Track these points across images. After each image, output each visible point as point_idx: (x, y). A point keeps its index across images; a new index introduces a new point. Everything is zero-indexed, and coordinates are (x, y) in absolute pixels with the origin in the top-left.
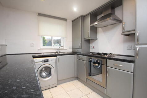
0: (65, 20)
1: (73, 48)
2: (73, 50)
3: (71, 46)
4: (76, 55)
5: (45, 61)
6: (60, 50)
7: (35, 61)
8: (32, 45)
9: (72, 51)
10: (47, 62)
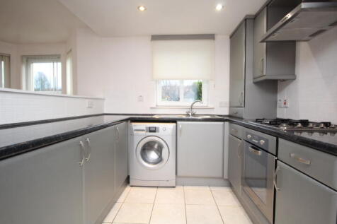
0: (211, 37)
1: (230, 107)
2: (230, 110)
3: (226, 99)
4: (227, 123)
5: (152, 129)
6: (194, 111)
7: (134, 128)
8: (141, 99)
9: (227, 114)
10: (155, 131)
